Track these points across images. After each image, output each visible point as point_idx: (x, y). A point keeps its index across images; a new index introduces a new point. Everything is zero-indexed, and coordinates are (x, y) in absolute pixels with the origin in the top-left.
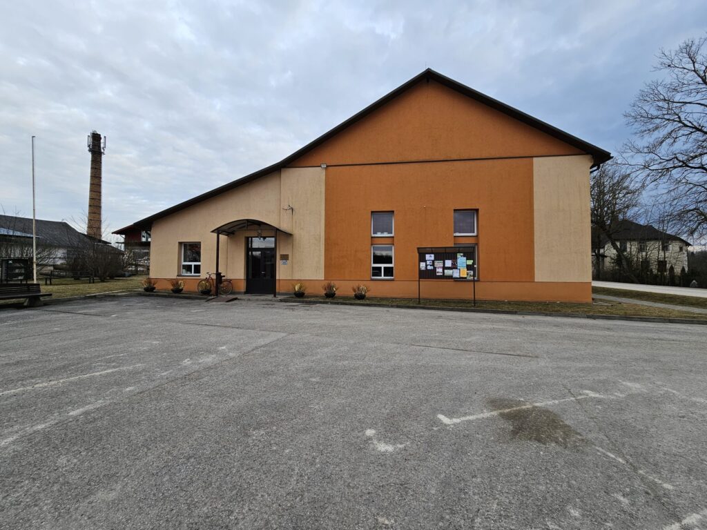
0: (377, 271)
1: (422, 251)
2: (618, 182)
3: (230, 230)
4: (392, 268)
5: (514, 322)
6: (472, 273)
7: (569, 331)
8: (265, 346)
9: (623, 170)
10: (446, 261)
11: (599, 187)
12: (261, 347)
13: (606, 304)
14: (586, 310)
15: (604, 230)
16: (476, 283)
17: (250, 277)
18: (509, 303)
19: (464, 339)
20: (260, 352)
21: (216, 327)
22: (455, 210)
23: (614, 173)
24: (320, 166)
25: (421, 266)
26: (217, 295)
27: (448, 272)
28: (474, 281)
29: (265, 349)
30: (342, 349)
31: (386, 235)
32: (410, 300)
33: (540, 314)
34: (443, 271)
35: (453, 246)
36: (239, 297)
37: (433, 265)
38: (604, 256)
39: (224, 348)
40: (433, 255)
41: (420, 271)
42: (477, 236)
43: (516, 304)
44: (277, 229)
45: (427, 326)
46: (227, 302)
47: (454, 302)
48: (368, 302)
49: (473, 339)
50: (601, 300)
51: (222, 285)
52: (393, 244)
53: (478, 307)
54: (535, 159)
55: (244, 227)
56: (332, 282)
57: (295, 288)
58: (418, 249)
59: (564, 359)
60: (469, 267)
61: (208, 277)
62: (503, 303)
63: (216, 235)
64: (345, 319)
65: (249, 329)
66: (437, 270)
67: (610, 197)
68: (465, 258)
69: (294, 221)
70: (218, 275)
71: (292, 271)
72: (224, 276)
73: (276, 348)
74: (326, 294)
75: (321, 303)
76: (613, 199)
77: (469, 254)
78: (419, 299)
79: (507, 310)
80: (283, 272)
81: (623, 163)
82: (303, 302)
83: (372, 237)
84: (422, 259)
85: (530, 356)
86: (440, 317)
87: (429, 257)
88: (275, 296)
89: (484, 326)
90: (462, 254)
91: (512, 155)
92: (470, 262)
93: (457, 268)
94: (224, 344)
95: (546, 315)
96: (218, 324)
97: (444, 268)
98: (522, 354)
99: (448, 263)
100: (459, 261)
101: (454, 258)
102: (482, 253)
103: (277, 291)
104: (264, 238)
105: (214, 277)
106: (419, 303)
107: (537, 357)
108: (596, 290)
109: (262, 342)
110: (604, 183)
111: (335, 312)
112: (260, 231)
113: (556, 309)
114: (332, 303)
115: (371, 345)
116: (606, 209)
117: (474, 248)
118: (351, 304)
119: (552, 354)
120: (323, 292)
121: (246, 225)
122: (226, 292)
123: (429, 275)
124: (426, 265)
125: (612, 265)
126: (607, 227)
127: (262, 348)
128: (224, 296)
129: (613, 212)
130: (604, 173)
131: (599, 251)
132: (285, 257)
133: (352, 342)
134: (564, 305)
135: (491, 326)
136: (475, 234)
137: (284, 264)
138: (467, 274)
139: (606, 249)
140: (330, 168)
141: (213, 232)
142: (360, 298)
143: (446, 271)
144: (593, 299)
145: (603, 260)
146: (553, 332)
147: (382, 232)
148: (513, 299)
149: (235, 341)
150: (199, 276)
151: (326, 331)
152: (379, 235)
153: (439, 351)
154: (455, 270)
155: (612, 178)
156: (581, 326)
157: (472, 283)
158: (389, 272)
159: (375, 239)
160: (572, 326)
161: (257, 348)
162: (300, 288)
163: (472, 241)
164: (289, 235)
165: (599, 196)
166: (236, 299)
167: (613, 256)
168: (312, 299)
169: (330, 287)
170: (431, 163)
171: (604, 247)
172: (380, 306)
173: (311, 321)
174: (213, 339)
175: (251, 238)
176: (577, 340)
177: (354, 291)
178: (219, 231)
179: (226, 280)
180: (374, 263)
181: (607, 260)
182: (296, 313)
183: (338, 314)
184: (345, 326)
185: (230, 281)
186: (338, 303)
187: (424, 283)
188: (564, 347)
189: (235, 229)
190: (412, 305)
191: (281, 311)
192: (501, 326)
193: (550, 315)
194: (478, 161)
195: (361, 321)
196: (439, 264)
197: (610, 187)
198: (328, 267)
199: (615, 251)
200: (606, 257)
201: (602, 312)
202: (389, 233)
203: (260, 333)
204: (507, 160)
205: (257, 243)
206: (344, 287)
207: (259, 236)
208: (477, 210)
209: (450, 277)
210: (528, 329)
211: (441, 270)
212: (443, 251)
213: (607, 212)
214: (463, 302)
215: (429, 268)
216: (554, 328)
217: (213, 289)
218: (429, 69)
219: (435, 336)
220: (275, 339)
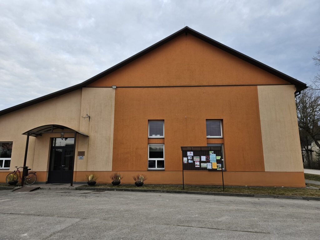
0: (152, 164)
1: (184, 149)
2: (315, 101)
3: (38, 133)
4: (163, 161)
5: (252, 203)
6: (220, 165)
7: (291, 210)
8: (62, 231)
9: (317, 94)
10: (202, 157)
11: (303, 103)
12: (59, 232)
13: (315, 188)
14: (302, 193)
15: (310, 133)
16: (223, 172)
17: (52, 170)
18: (248, 188)
19: (217, 219)
20: (56, 237)
21: (20, 216)
22: (206, 120)
23: (312, 95)
24: (112, 87)
25: (184, 160)
26: (22, 185)
27: (203, 165)
28: (222, 171)
29: (61, 234)
30: (124, 231)
31: (158, 136)
32: (177, 186)
33: (270, 196)
34: (200, 165)
35: (206, 146)
36: (41, 187)
37: (193, 159)
38: (311, 151)
39: (26, 234)
40: (192, 152)
41: (184, 164)
42: (223, 138)
43: (254, 189)
44: (77, 132)
45: (189, 208)
46: (31, 191)
47: (209, 188)
48: (145, 188)
49: (223, 219)
50: (312, 185)
51: (27, 177)
52: (164, 143)
53: (226, 191)
54: (258, 87)
55: (51, 130)
56: (118, 173)
57: (88, 178)
58: (182, 147)
59: (288, 234)
60: (218, 162)
61: (16, 170)
62: (244, 188)
63: (26, 136)
64: (127, 204)
65: (48, 216)
66: (196, 163)
67: (310, 110)
68: (215, 155)
69: (90, 126)
70: (25, 168)
71: (87, 165)
72: (30, 169)
73: (70, 233)
74: (113, 183)
75: (108, 190)
76: (313, 111)
77: (218, 152)
78: (183, 185)
79: (247, 194)
80: (79, 165)
81: (316, 88)
82: (94, 189)
83: (149, 138)
84: (185, 155)
85: (264, 233)
86: (199, 200)
87: (190, 154)
88: (72, 185)
89: (231, 208)
90: (213, 152)
91: (243, 84)
92: (219, 158)
93: (209, 162)
94: (26, 231)
95: (275, 197)
96: (22, 213)
97: (201, 162)
98: (258, 231)
99: (204, 158)
100: (211, 156)
101: (208, 155)
102: (227, 150)
103: (74, 180)
104: (66, 139)
105: (21, 170)
106: (183, 189)
107: (269, 233)
108: (307, 176)
109: (58, 228)
110: (305, 101)
111: (120, 197)
112: (63, 134)
113: (281, 193)
114: (117, 190)
115: (147, 226)
116: (309, 118)
117: (221, 147)
118: (132, 191)
119: (280, 230)
120: (111, 181)
121: (52, 128)
122: (30, 183)
123: (190, 167)
124: (188, 160)
125: (317, 157)
126: (311, 131)
127: (59, 234)
128: (28, 186)
129: (313, 121)
130: (305, 94)
131: (308, 147)
132: (82, 154)
133: (132, 224)
134: (286, 189)
135: (236, 208)
136: (221, 137)
137: (81, 159)
138: (217, 167)
139: (312, 146)
140: (119, 89)
141: (24, 134)
142: (139, 186)
143: (202, 164)
144: (306, 184)
145: (311, 154)
146: (280, 212)
147: (156, 134)
148: (252, 185)
149: (36, 228)
150: (9, 169)
151: (112, 216)
152: (154, 136)
153: (198, 230)
154: (209, 164)
155: (310, 98)
156: (299, 207)
157: (221, 172)
158: (161, 164)
159: (151, 140)
160: (293, 206)
161: (54, 233)
162: (93, 178)
163: (220, 142)
164: (85, 137)
165: (303, 110)
166: (38, 188)
167: (317, 151)
168: (102, 187)
169: (116, 177)
170: (189, 88)
171: (311, 145)
172: (154, 191)
173: (100, 207)
174: (16, 227)
175: (56, 138)
176: (297, 218)
177: (135, 179)
178: (29, 133)
179: (32, 173)
180: (150, 157)
181: (314, 153)
182: (88, 199)
183: (122, 199)
184: (127, 211)
185: (34, 173)
186: (121, 190)
187: (187, 173)
188: (288, 224)
189: (42, 132)
190: (177, 190)
191: (76, 198)
192: (242, 207)
193: (278, 197)
194: (221, 87)
195: (140, 205)
196: (197, 159)
197: (310, 104)
198: (115, 160)
199: (318, 148)
200: (313, 151)
201: (313, 195)
202: (161, 135)
203: (58, 219)
204: (240, 87)
205: (60, 142)
206: (127, 177)
207: (62, 137)
208: (222, 120)
209: (205, 169)
210: (262, 209)
211: (198, 163)
212: (199, 149)
213: (310, 121)
214: (216, 188)
215: (190, 161)
216: (281, 208)
217: (20, 180)
218: (187, 26)
219: (195, 217)
220: (70, 224)
